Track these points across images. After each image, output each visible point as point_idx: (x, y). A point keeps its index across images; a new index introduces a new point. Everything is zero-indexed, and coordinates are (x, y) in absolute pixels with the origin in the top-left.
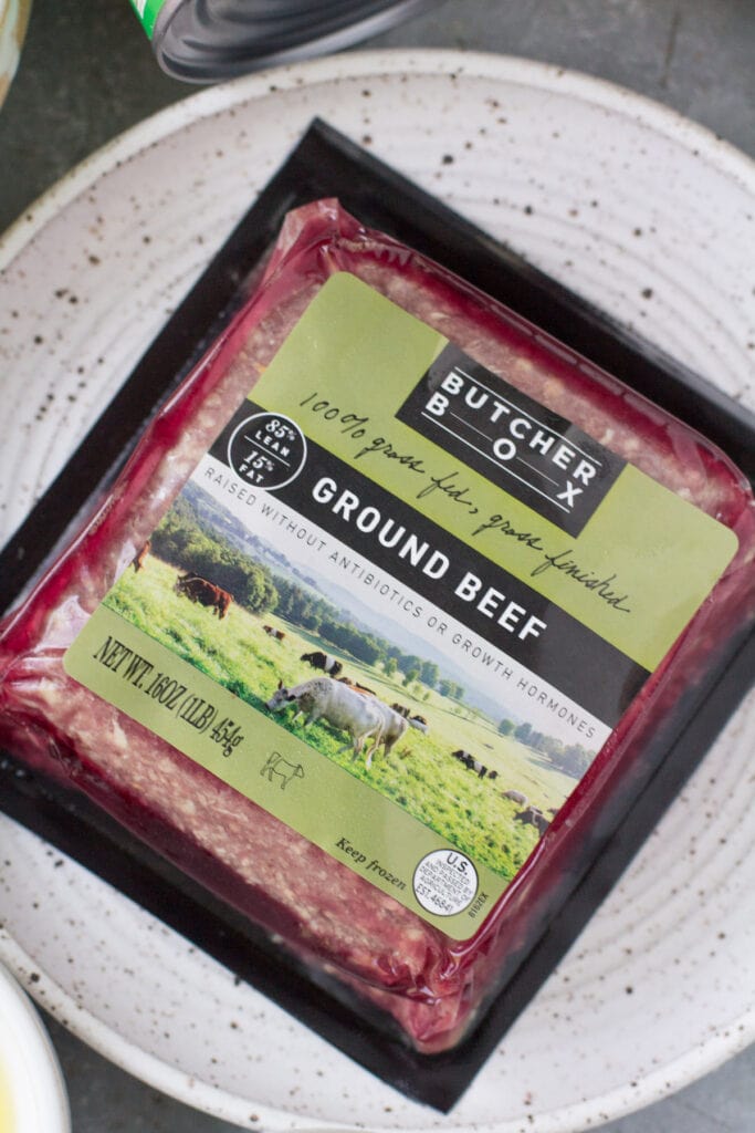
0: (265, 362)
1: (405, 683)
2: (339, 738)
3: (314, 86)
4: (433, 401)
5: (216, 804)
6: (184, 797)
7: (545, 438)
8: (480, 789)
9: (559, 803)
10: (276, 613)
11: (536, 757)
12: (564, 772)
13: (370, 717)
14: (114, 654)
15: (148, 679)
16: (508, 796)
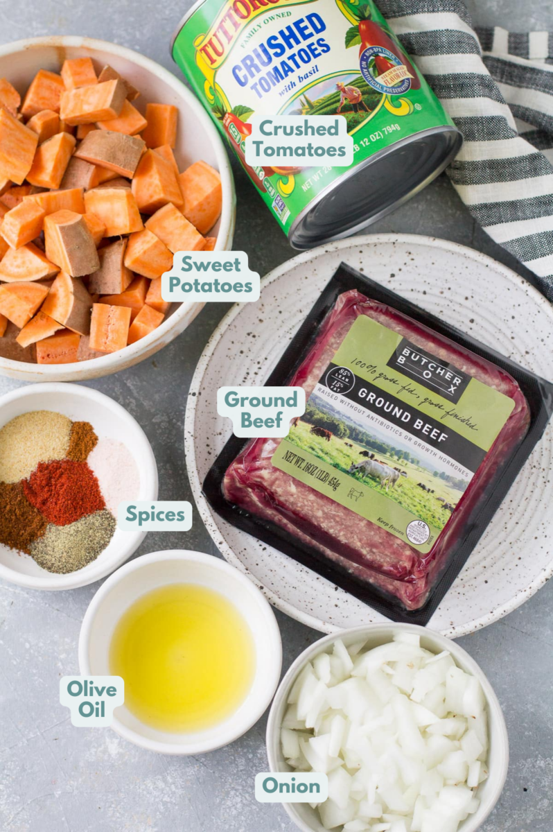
0: (337, 349)
1: (398, 460)
2: (375, 481)
3: (342, 249)
4: (400, 359)
5: (331, 510)
6: (318, 509)
7: (442, 370)
8: (428, 497)
9: (457, 501)
10: (349, 438)
11: (448, 484)
12: (458, 489)
13: (386, 473)
14: (290, 457)
15: (303, 465)
16: (438, 499)
